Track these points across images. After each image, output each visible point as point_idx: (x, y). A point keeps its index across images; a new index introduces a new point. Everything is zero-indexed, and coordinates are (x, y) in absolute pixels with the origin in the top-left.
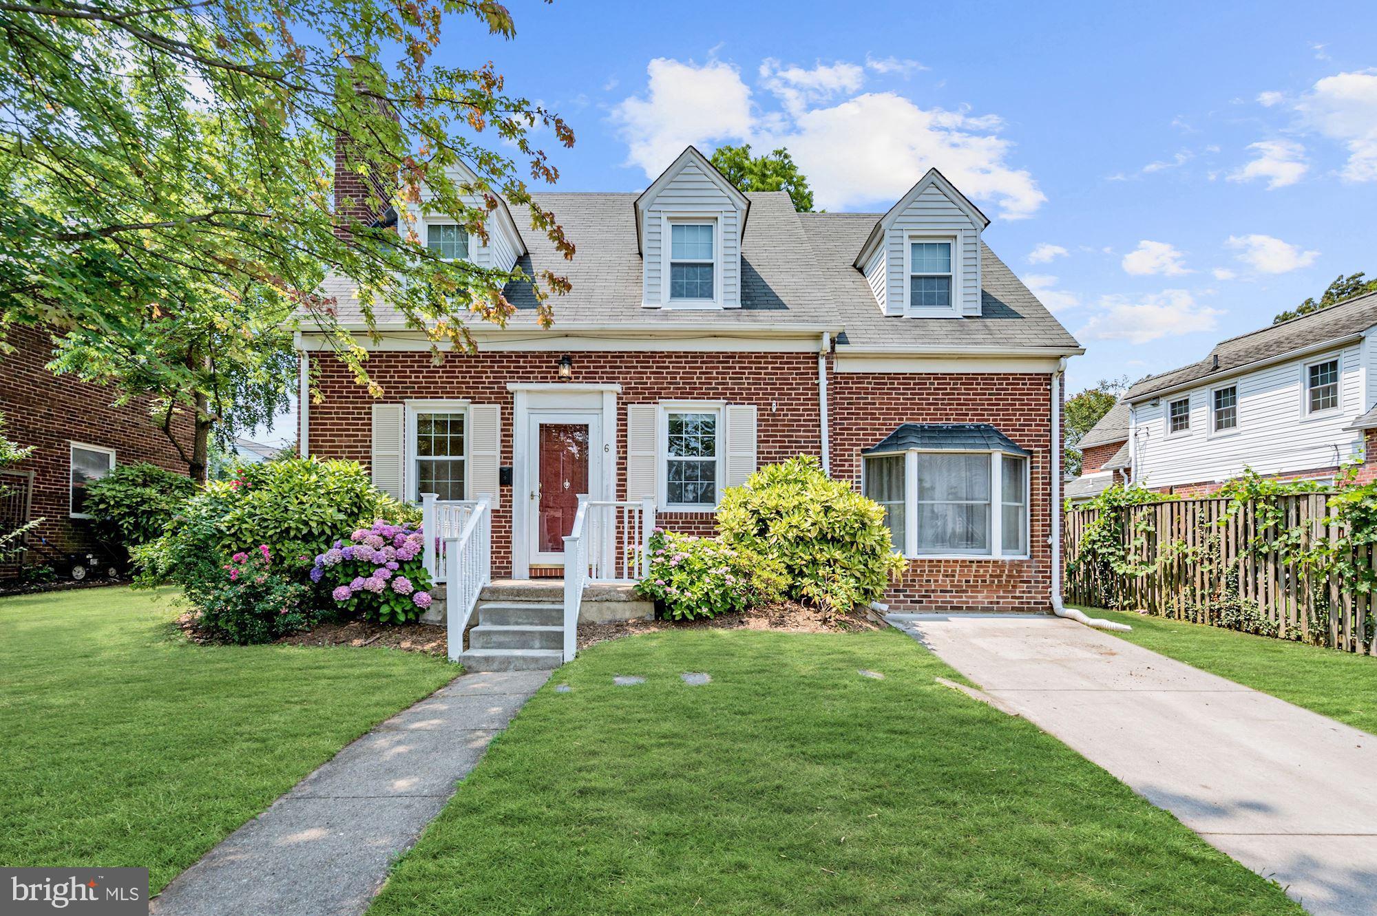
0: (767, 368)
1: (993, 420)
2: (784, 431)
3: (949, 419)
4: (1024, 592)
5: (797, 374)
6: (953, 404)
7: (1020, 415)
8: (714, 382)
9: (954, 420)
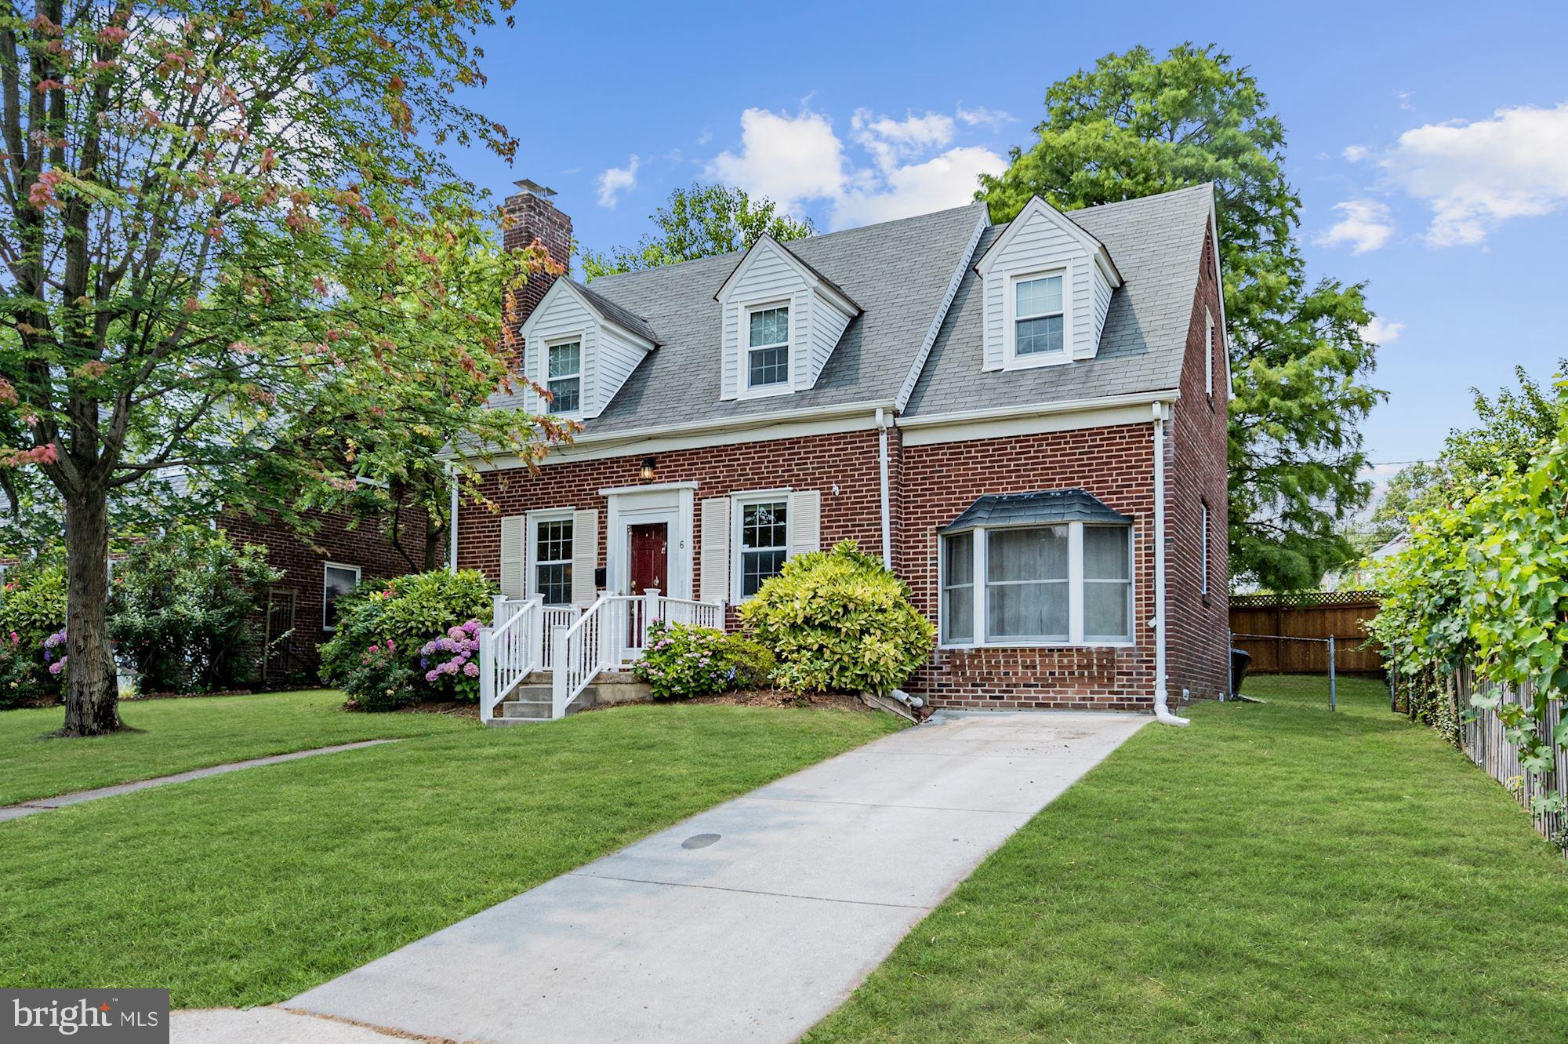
0: (831, 450)
1: (1085, 483)
2: (847, 515)
3: (1033, 487)
4: (1123, 686)
5: (860, 453)
6: (1037, 469)
7: (1117, 475)
8: (780, 469)
9: (1039, 487)
